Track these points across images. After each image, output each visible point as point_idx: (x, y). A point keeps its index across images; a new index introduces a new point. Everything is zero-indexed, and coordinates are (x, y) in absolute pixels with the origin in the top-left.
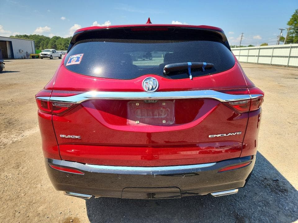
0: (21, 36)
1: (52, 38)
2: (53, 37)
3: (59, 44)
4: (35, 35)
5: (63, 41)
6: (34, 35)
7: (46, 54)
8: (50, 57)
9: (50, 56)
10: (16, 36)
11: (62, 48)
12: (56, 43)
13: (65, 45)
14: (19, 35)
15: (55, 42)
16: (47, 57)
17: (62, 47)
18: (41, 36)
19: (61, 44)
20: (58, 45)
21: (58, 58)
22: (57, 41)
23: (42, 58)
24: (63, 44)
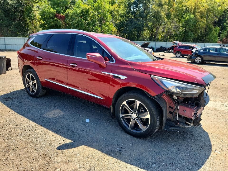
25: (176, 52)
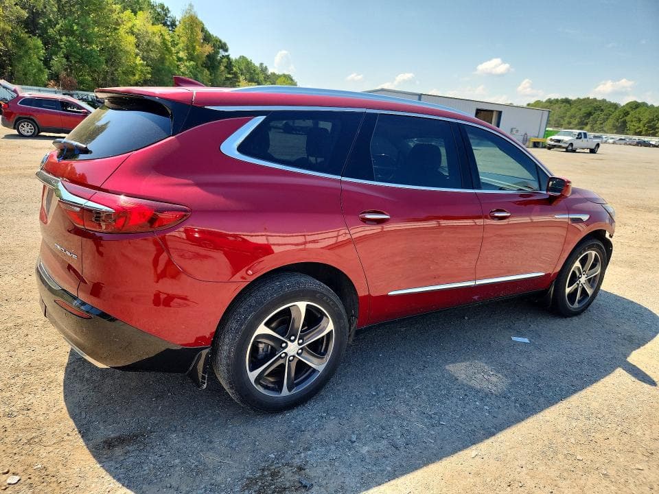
0: (557, 101)
1: (624, 106)
2: (627, 104)
3: (634, 119)
4: (588, 98)
5: (647, 113)
6: (584, 100)
7: (559, 141)
8: (566, 148)
9: (567, 145)
10: (546, 101)
11: (638, 130)
12: (628, 118)
13: (649, 122)
14: (553, 99)
15: (627, 114)
16: (560, 147)
17: (639, 128)
18: (600, 101)
19: (640, 121)
20: (632, 121)
21: (588, 151)
22: (632, 113)
23: (550, 148)
24: (645, 120)
25: (16, 121)
